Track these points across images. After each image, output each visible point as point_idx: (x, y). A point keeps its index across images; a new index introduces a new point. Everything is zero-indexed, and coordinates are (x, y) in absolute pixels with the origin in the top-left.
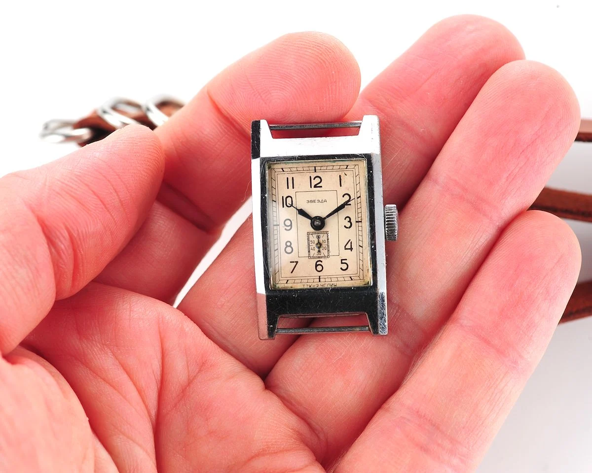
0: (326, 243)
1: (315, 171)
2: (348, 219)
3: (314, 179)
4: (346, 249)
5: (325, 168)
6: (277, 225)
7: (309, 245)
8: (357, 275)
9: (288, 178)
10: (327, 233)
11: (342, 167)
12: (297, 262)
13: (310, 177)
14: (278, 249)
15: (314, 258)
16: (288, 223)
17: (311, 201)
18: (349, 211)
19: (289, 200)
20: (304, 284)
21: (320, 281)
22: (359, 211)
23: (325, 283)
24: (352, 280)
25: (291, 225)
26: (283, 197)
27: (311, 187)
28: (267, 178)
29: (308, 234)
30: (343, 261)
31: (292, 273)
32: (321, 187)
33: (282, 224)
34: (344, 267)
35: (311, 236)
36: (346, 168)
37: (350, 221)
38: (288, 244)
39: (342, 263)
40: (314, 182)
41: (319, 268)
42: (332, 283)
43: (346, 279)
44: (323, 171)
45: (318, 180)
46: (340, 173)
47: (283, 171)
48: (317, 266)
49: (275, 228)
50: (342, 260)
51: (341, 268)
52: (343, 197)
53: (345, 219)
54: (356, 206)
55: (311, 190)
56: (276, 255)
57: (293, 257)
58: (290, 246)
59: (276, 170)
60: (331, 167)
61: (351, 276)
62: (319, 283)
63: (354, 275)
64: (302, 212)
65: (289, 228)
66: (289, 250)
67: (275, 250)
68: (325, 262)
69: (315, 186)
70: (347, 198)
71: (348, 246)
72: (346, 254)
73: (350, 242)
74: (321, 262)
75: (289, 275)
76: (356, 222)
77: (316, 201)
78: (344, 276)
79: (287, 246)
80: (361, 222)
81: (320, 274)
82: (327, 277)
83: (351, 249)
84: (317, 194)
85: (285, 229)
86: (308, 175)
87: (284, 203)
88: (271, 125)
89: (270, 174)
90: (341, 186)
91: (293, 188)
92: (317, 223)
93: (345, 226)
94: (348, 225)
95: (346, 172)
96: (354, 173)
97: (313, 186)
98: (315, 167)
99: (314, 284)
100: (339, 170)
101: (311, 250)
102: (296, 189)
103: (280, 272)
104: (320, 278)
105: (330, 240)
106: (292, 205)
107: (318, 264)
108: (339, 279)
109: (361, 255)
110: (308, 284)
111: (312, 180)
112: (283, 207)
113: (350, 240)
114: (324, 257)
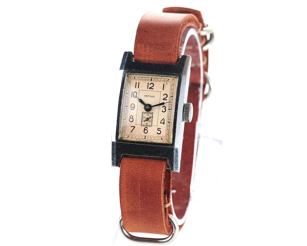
0: (151, 119)
1: (151, 81)
2: (164, 107)
4: (161, 123)
5: (157, 79)
6: (127, 106)
7: (142, 118)
8: (164, 137)
9: (136, 82)
10: (152, 113)
11: (165, 80)
12: (134, 127)
13: (148, 83)
14: (125, 119)
15: (144, 126)
16: (133, 106)
17: (147, 96)
19: (135, 94)
20: (137, 139)
21: (145, 139)
22: (171, 104)
23: (148, 140)
24: (162, 140)
25: (134, 107)
26: (132, 92)
27: (148, 88)
28: (125, 81)
29: (143, 113)
30: (159, 129)
31: (131, 132)
32: (153, 89)
33: (129, 106)
34: (159, 132)
36: (168, 81)
37: (165, 109)
38: (131, 117)
40: (150, 86)
41: (146, 131)
42: (151, 140)
43: (159, 139)
44: (155, 81)
45: (152, 85)
46: (164, 83)
47: (135, 78)
48: (145, 130)
51: (157, 133)
52: (164, 95)
53: (163, 107)
55: (148, 90)
56: (124, 122)
57: (133, 124)
59: (131, 78)
60: (160, 79)
61: (162, 137)
63: (163, 137)
64: (141, 101)
65: (133, 108)
66: (131, 120)
68: (149, 129)
69: (150, 88)
71: (163, 122)
72: (161, 126)
73: (164, 120)
74: (147, 128)
76: (169, 109)
77: (149, 96)
78: (158, 137)
79: (131, 118)
80: (171, 109)
81: (146, 135)
82: (149, 137)
83: (164, 123)
84: (150, 92)
85: (131, 109)
87: (132, 95)
89: (128, 80)
90: (163, 90)
91: (138, 88)
92: (148, 107)
93: (162, 111)
95: (167, 83)
96: (171, 84)
97: (149, 88)
98: (151, 78)
99: (142, 140)
101: (143, 122)
103: (125, 131)
104: (145, 137)
105: (153, 117)
106: (136, 97)
107: (145, 129)
108: (155, 139)
109: (168, 127)
110: (139, 139)
111: (149, 85)
112: (132, 97)
113: (164, 118)
114: (149, 126)
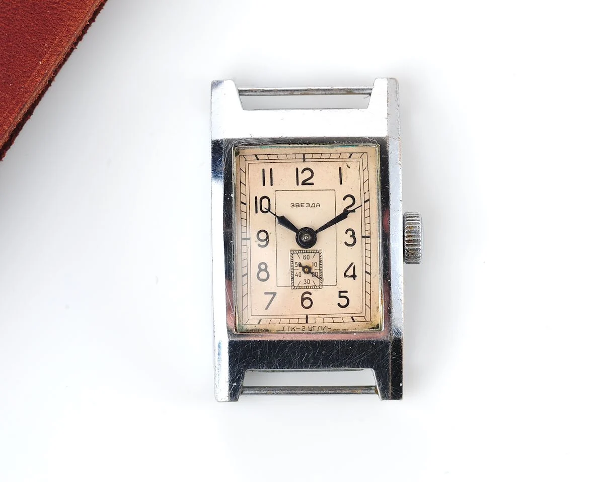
0: (318, 267)
1: (304, 161)
2: (350, 233)
3: (302, 172)
4: (346, 276)
5: (318, 156)
6: (247, 239)
7: (292, 268)
8: (361, 315)
9: (263, 170)
10: (319, 251)
11: (343, 156)
12: (275, 294)
13: (297, 169)
14: (247, 274)
15: (300, 288)
16: (263, 236)
17: (298, 205)
18: (352, 221)
19: (265, 201)
20: (284, 325)
21: (307, 323)
22: (367, 221)
23: (315, 325)
24: (354, 321)
25: (267, 239)
26: (256, 198)
27: (298, 185)
28: (234, 169)
29: (293, 252)
30: (342, 294)
32: (312, 184)
33: (254, 238)
34: (343, 302)
35: (295, 256)
36: (350, 158)
37: (353, 236)
38: (263, 267)
39: (340, 297)
40: (302, 177)
41: (307, 303)
42: (324, 325)
43: (345, 320)
44: (315, 160)
45: (307, 174)
46: (341, 165)
47: (258, 159)
48: (303, 299)
49: (244, 242)
50: (340, 292)
51: (339, 304)
52: (344, 199)
53: (346, 233)
54: (363, 214)
55: (298, 188)
56: (245, 281)
57: (270, 286)
58: (265, 270)
59: (247, 158)
60: (327, 156)
61: (353, 315)
62: (306, 325)
63: (357, 315)
64: (284, 221)
65: (265, 243)
66: (263, 275)
67: (243, 276)
68: (315, 295)
69: (304, 183)
70: (349, 201)
71: (350, 273)
72: (347, 284)
73: (352, 267)
74: (310, 294)
75: (262, 311)
76: (363, 237)
77: (305, 205)
78: (343, 315)
79: (261, 270)
80: (369, 237)
81: (307, 312)
82: (317, 316)
83: (354, 276)
84: (306, 195)
85: (259, 245)
86: (293, 167)
87: (258, 207)
88: (240, 89)
89: (239, 164)
90: (341, 184)
91: (272, 185)
92: (306, 238)
93: (346, 243)
94: (351, 241)
95: (349, 163)
96: (361, 165)
97: (300, 183)
98: (304, 155)
99: (298, 326)
100: (339, 160)
101: (295, 277)
102: (275, 187)
103: (249, 308)
104: (307, 318)
105: (323, 263)
106: (269, 210)
107: (305, 296)
108: (336, 320)
109: (368, 285)
110: (290, 325)
111: (300, 173)
112: (256, 212)
113: (352, 264)
114: (315, 287)
